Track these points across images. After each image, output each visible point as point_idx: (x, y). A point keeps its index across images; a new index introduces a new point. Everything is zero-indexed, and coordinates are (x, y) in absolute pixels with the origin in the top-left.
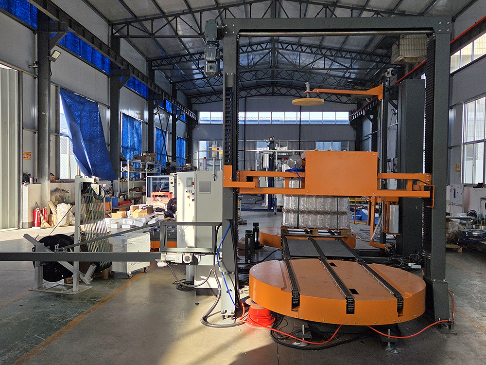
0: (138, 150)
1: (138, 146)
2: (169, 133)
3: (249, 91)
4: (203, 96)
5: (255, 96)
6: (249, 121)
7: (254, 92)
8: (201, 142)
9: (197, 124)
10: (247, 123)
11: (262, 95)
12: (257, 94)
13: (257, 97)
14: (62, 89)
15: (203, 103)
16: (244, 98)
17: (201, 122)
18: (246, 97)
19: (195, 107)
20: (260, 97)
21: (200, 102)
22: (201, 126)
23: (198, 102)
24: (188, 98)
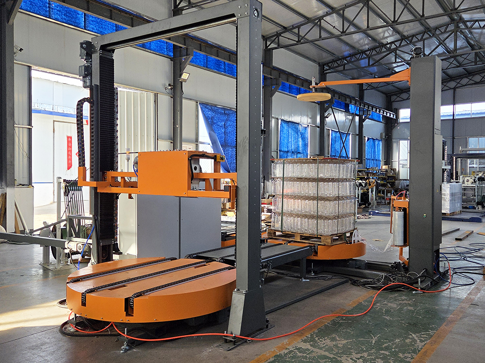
0: (303, 153)
1: (303, 150)
2: (354, 135)
3: (459, 80)
4: (404, 92)
5: (466, 85)
6: (458, 115)
7: (465, 81)
8: (402, 142)
9: (397, 124)
10: (456, 117)
11: (476, 83)
12: (469, 83)
13: (470, 86)
14: (202, 104)
15: (404, 100)
16: (452, 89)
17: (401, 121)
18: (454, 89)
19: (395, 105)
20: (474, 86)
21: (402, 99)
22: (402, 125)
23: (398, 99)
24: (387, 97)
